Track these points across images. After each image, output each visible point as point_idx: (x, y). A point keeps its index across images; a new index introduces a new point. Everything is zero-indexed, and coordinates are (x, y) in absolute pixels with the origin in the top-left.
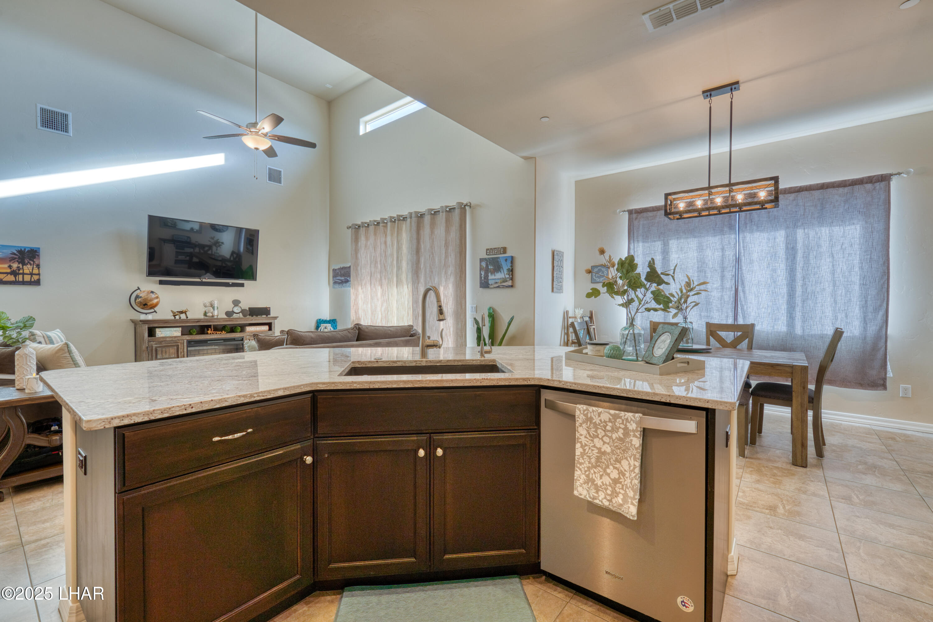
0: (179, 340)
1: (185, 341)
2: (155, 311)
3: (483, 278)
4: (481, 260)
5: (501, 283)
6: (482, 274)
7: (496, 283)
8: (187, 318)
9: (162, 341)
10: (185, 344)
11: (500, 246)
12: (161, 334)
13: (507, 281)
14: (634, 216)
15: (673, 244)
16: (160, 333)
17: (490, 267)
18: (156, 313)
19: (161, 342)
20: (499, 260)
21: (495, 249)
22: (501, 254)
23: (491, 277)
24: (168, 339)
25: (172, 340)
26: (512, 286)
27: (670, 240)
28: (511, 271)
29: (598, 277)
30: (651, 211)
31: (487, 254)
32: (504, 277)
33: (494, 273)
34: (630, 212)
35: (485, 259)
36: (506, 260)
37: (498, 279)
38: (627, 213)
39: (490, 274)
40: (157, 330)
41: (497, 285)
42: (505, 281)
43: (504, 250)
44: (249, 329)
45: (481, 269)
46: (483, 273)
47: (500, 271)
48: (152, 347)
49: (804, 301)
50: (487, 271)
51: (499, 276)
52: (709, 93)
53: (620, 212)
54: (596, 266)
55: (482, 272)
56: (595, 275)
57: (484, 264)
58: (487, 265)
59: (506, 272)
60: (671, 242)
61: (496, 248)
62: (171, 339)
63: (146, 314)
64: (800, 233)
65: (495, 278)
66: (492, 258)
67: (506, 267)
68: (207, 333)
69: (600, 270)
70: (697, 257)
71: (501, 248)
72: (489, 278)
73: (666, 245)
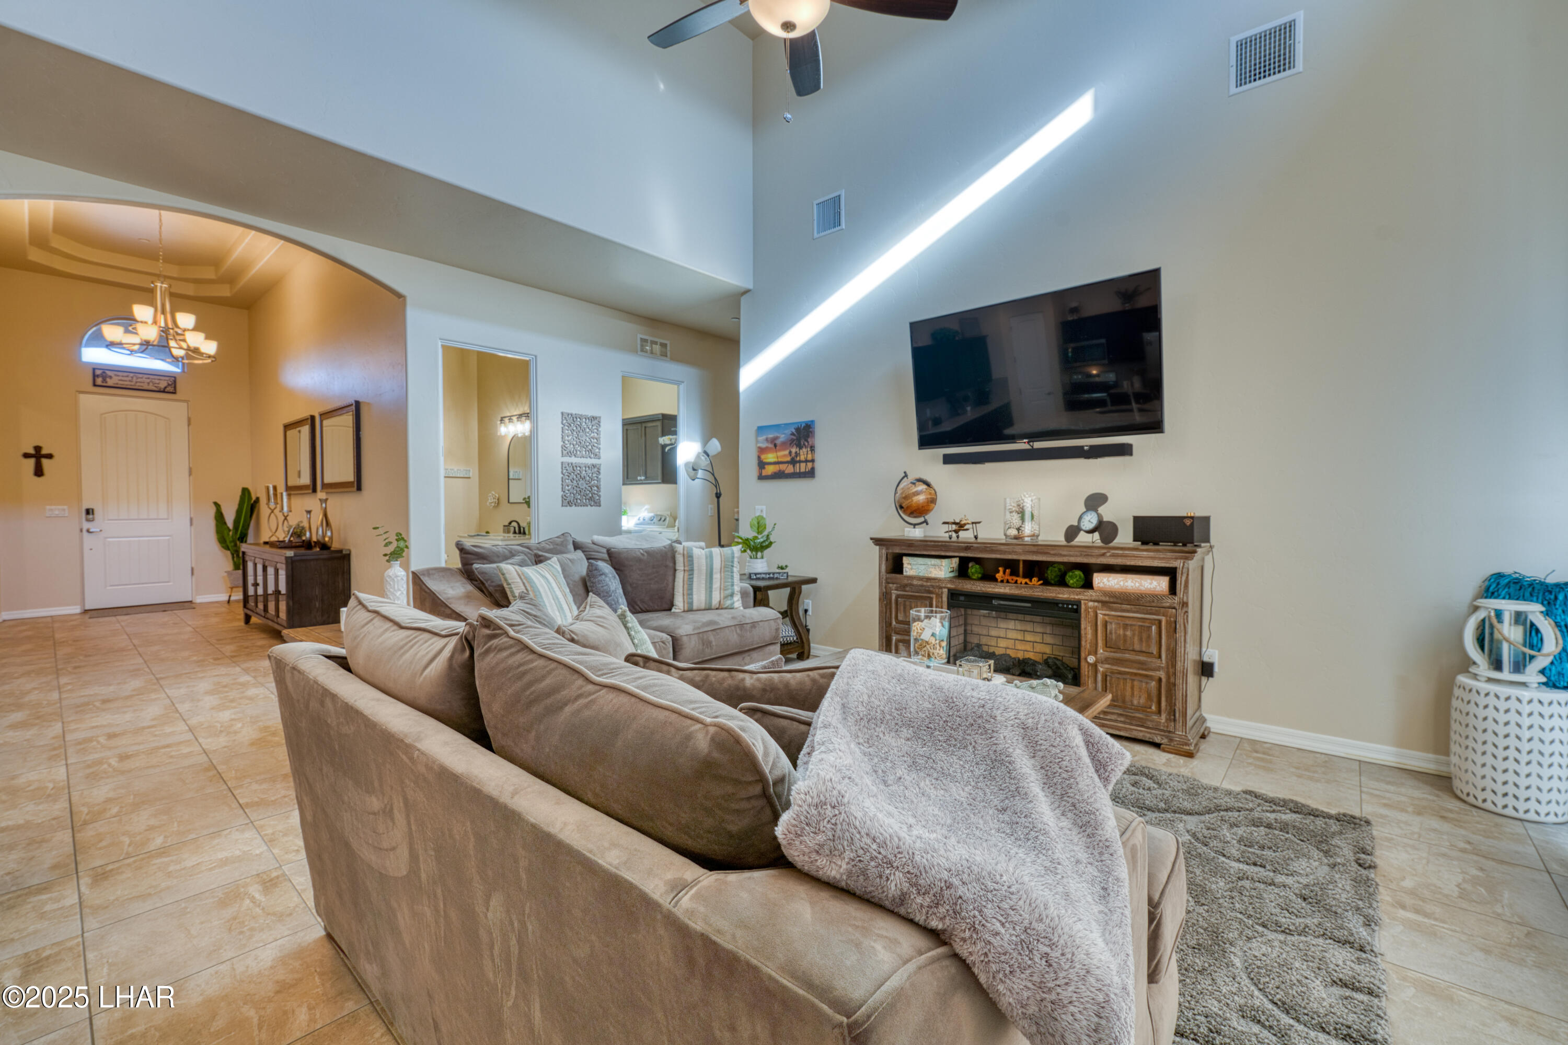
0: (932, 586)
1: (945, 591)
2: (926, 522)
8: (976, 537)
9: (906, 585)
10: (945, 598)
12: (912, 569)
16: (913, 567)
18: (927, 524)
19: (903, 587)
24: (915, 582)
25: (922, 586)
40: (906, 560)
44: (1102, 581)
48: (891, 594)
62: (920, 583)
63: (915, 525)
68: (995, 580)
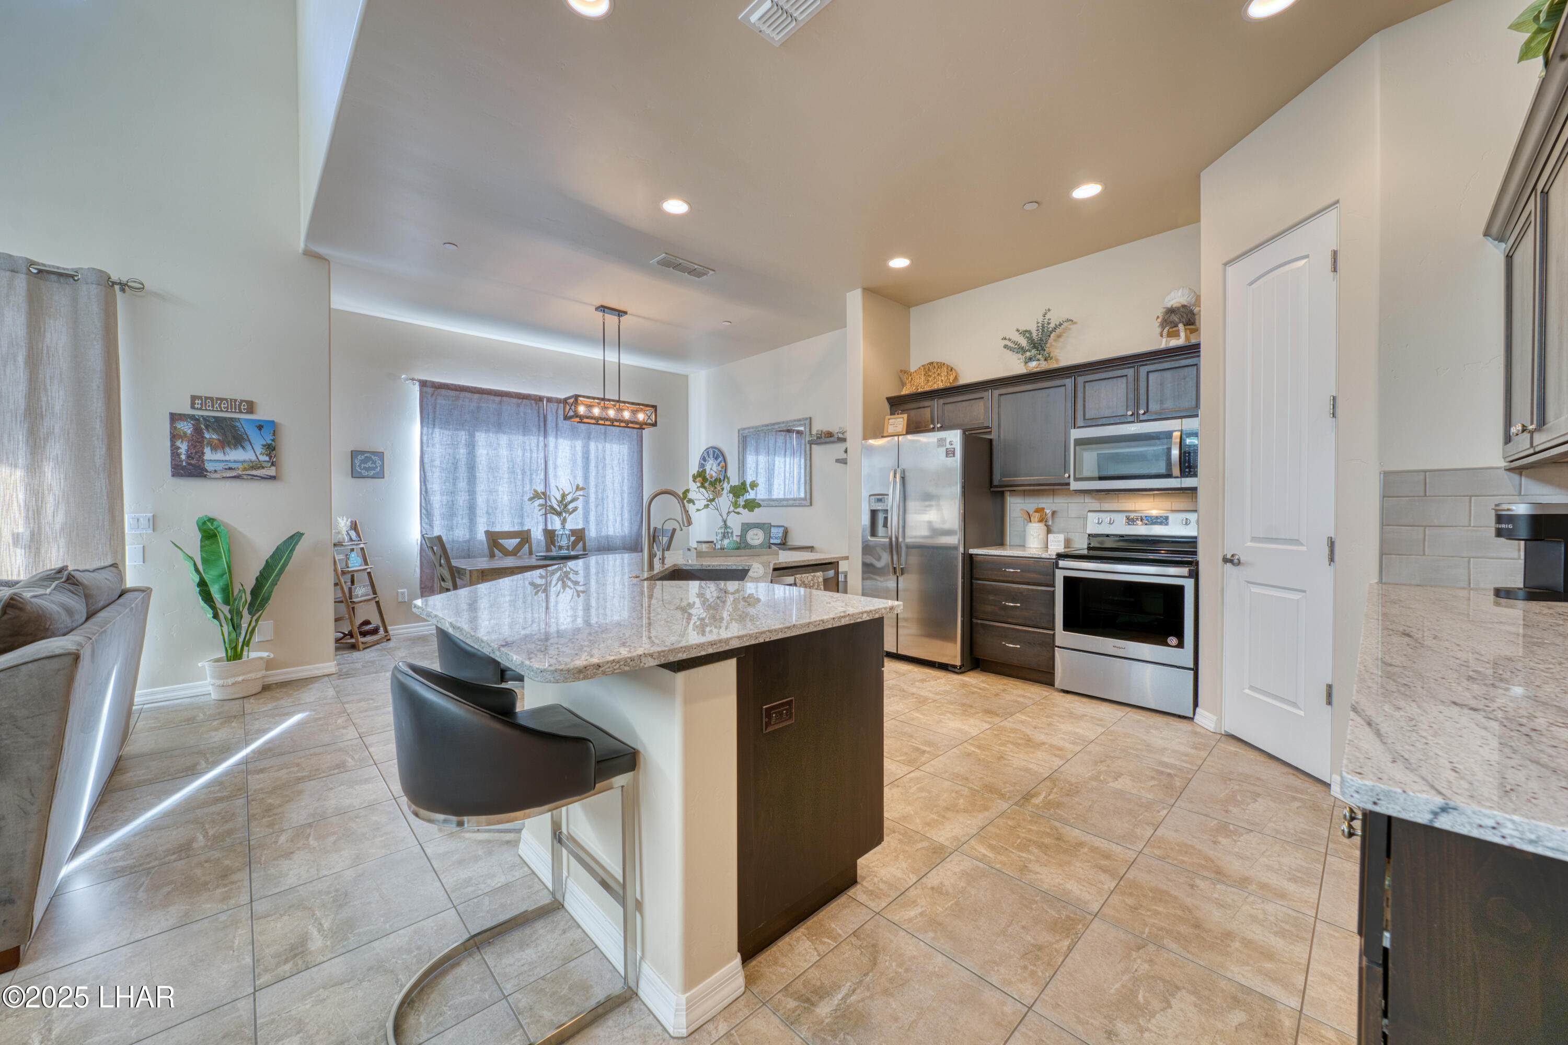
3: (183, 457)
4: (174, 418)
5: (245, 469)
6: (179, 448)
7: (230, 469)
11: (239, 397)
13: (263, 468)
14: (430, 390)
15: (481, 438)
17: (207, 435)
20: (238, 424)
21: (222, 400)
22: (241, 412)
23: (209, 454)
26: (273, 478)
27: (477, 431)
28: (271, 449)
29: (365, 469)
30: (452, 390)
31: (193, 407)
32: (254, 458)
33: (223, 448)
34: (423, 384)
35: (192, 417)
36: (260, 428)
37: (235, 461)
38: (417, 383)
39: (207, 450)
41: (233, 474)
42: (258, 466)
43: (251, 407)
45: (174, 437)
46: (183, 447)
47: (243, 448)
49: (596, 507)
50: (197, 442)
51: (236, 455)
52: (603, 309)
53: (407, 380)
54: (362, 452)
55: (178, 443)
56: (360, 466)
57: (186, 427)
58: (198, 431)
59: (259, 450)
60: (477, 434)
61: (226, 400)
64: (592, 445)
65: (227, 458)
66: (214, 417)
67: (258, 441)
69: (367, 460)
70: (507, 457)
71: (242, 401)
72: (206, 457)
73: (472, 436)
